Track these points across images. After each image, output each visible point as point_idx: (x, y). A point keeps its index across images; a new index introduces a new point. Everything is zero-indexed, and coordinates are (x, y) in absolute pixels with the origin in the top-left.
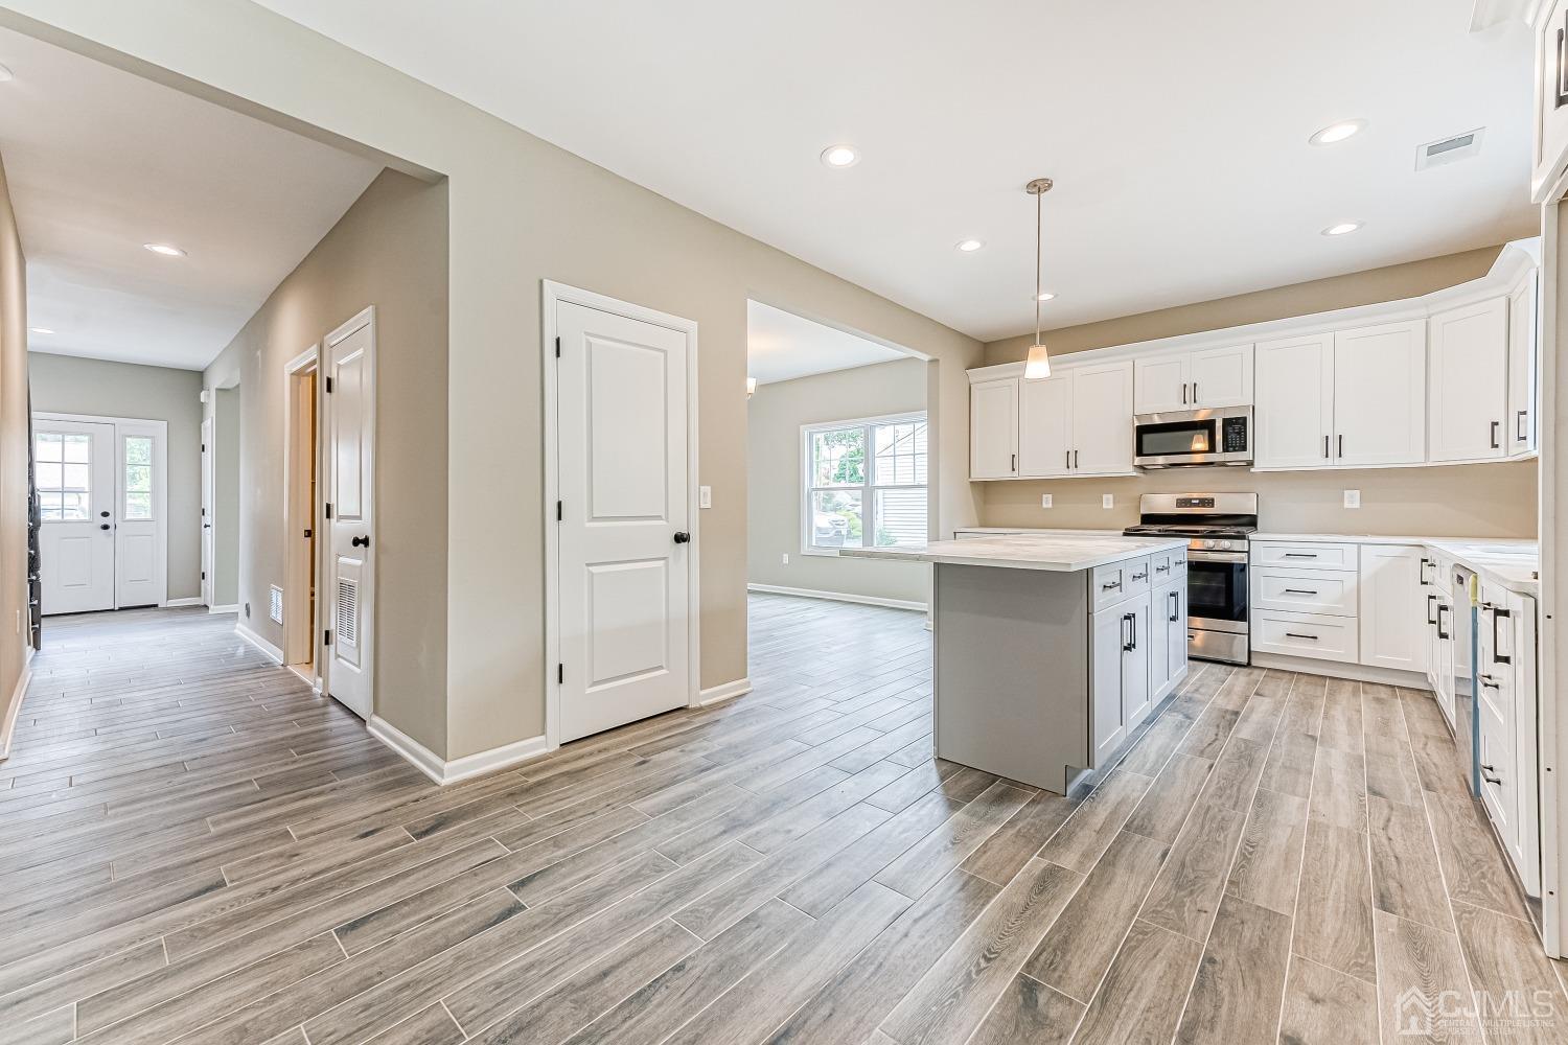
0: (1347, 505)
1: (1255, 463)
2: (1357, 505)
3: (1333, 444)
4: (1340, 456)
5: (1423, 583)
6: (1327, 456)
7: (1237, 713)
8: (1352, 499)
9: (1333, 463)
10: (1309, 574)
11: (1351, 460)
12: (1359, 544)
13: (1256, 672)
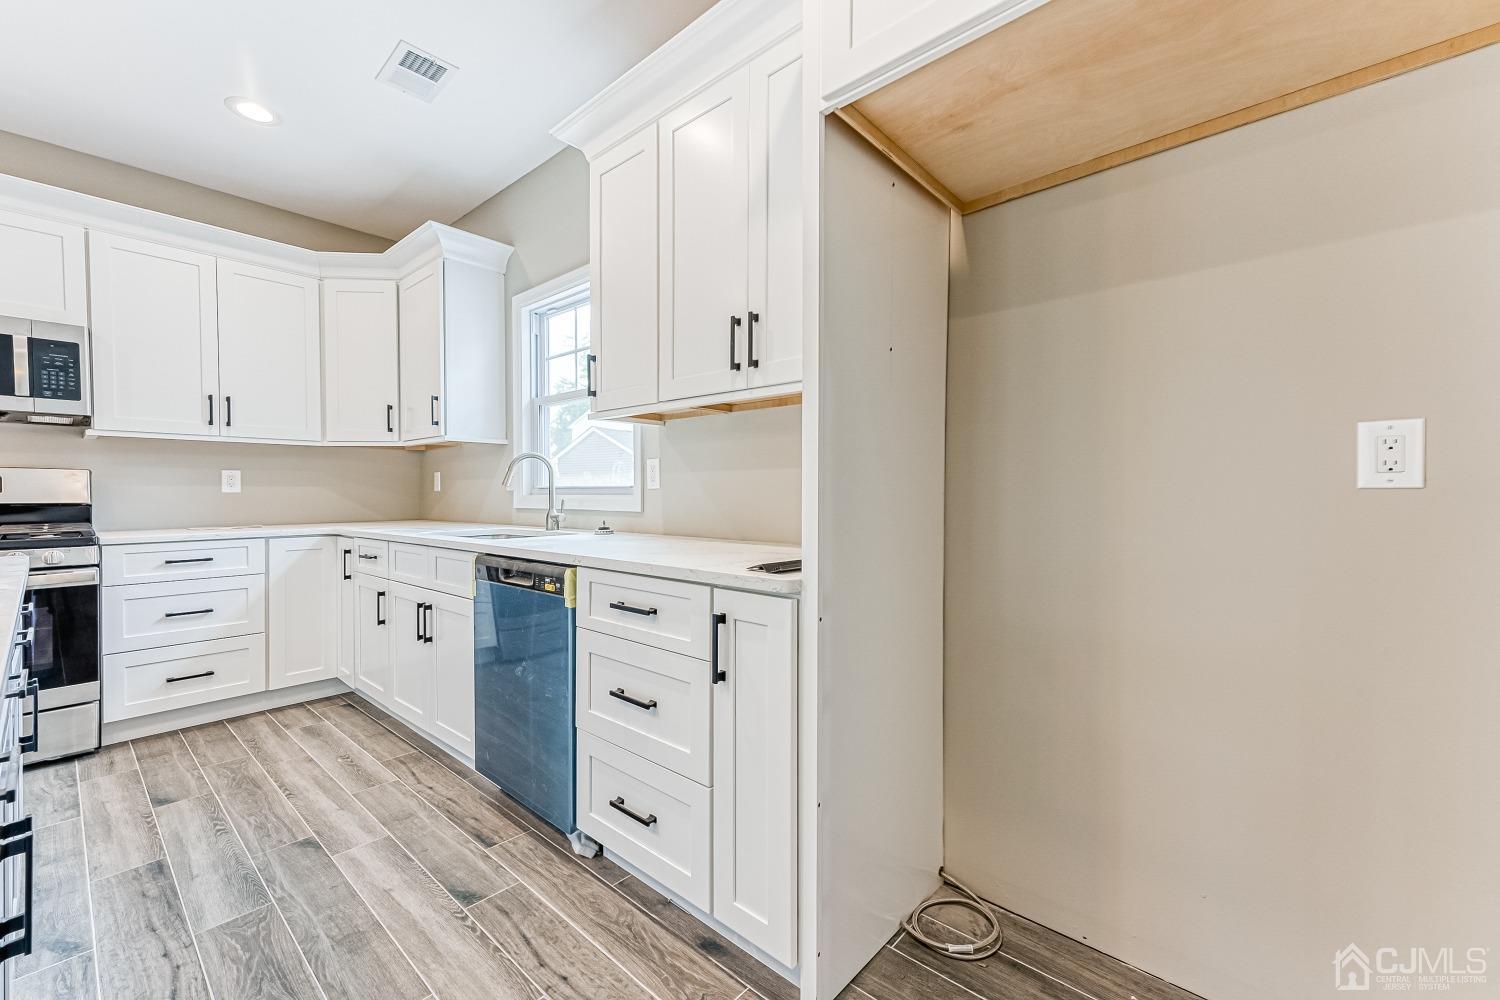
0: (225, 489)
1: (96, 421)
2: (237, 489)
3: (222, 408)
4: (228, 424)
5: (346, 577)
6: (211, 423)
7: (160, 868)
8: (231, 482)
9: (218, 433)
10: (200, 586)
11: (243, 431)
12: (267, 539)
13: (118, 756)
